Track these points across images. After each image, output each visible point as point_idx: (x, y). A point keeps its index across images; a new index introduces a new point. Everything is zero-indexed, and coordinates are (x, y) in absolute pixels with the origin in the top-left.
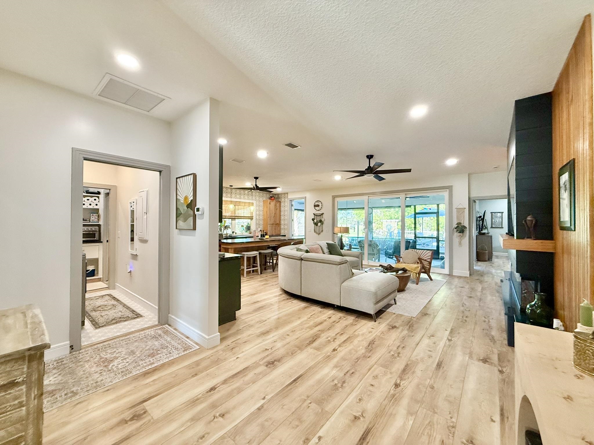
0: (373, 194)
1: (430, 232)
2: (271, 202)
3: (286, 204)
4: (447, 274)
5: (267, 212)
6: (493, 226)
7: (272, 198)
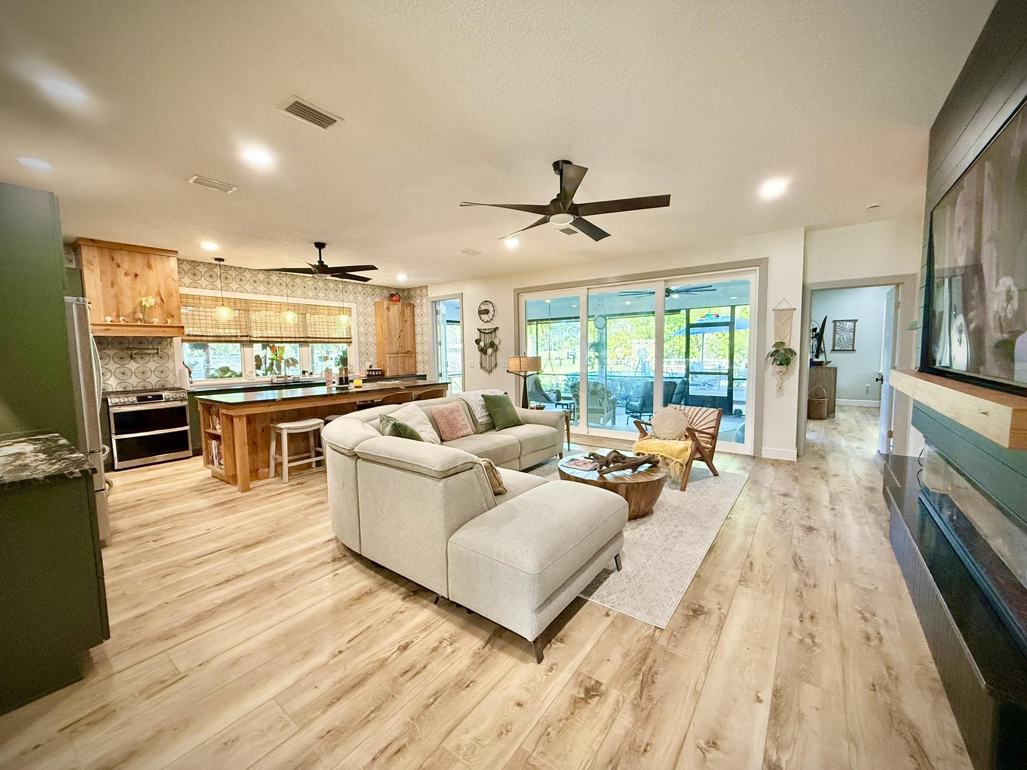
0: (599, 282)
1: (716, 360)
2: (392, 306)
3: (425, 310)
4: (750, 454)
5: (382, 326)
6: (836, 348)
7: (394, 298)
